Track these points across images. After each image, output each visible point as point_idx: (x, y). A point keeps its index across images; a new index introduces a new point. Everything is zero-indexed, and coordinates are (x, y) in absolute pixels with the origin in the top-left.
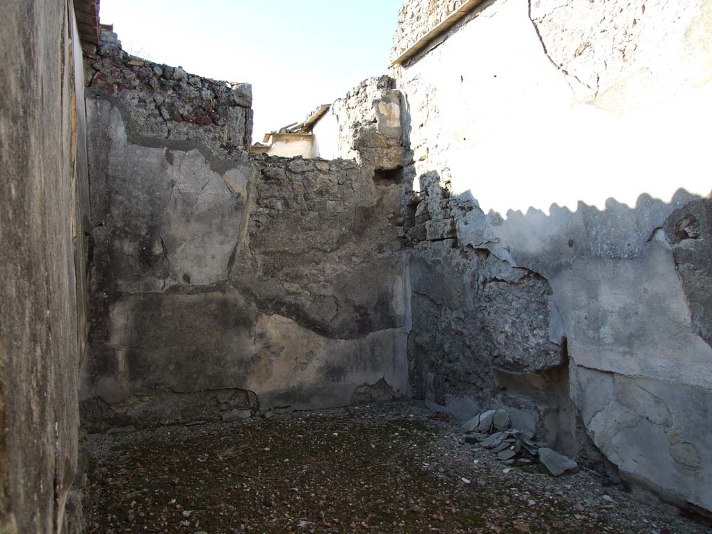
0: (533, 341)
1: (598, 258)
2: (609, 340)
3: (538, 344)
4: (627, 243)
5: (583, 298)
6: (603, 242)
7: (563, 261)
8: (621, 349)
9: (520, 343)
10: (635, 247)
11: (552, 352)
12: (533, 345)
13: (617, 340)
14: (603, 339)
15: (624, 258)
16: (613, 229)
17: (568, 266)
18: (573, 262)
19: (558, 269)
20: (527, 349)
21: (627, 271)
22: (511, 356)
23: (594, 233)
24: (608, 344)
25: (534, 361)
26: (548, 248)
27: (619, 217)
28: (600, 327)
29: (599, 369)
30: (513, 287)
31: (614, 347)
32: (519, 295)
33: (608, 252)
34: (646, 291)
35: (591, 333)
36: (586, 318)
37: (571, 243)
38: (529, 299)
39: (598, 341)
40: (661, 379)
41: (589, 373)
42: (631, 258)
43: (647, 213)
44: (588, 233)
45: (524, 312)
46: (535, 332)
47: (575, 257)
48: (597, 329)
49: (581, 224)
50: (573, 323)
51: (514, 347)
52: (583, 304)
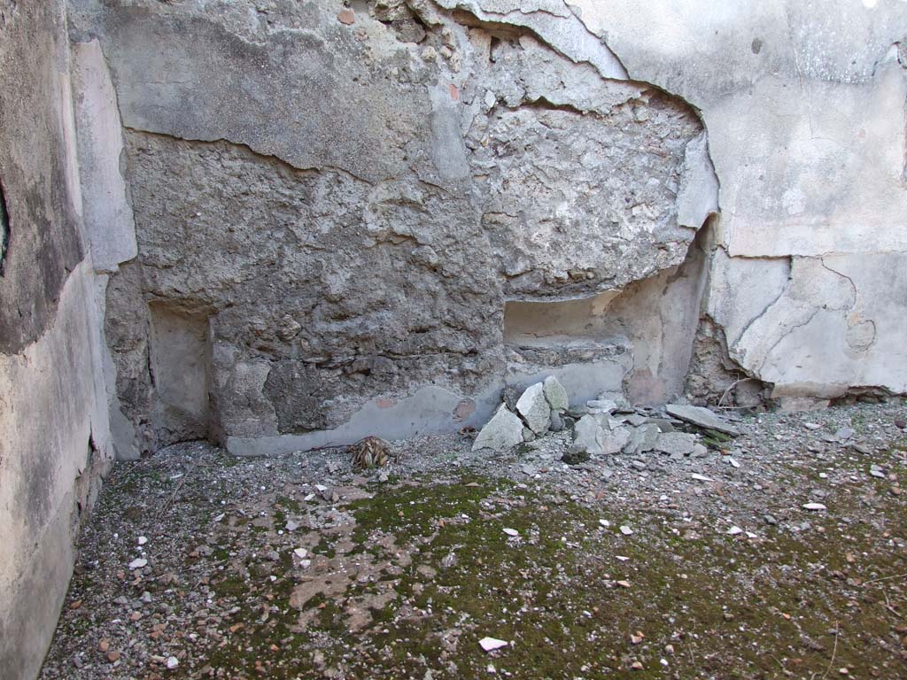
0: (629, 230)
1: (803, 77)
2: (797, 208)
3: (643, 234)
4: (851, 60)
5: (762, 145)
6: (815, 52)
7: (738, 77)
8: (813, 221)
9: (595, 237)
10: (863, 67)
11: (671, 244)
12: (630, 237)
13: (810, 208)
14: (786, 208)
15: (846, 83)
16: (834, 33)
17: (747, 87)
18: (758, 80)
19: (726, 92)
20: (614, 247)
21: (844, 102)
22: (567, 267)
23: (801, 34)
24: (794, 216)
25: (630, 266)
26: (704, 48)
27: (845, 15)
28: (784, 190)
29: (771, 255)
30: (589, 123)
31: (803, 219)
32: (608, 139)
33: (822, 70)
34: (863, 133)
35: (767, 202)
36: (761, 178)
37: (756, 46)
38: (634, 147)
39: (778, 213)
40: (855, 251)
41: (746, 266)
42: (856, 83)
43: (886, 17)
44: (791, 32)
45: (614, 175)
46: (636, 211)
47: (763, 72)
48: (778, 195)
49: (781, 13)
50: (737, 187)
51: (579, 248)
52: (761, 155)
